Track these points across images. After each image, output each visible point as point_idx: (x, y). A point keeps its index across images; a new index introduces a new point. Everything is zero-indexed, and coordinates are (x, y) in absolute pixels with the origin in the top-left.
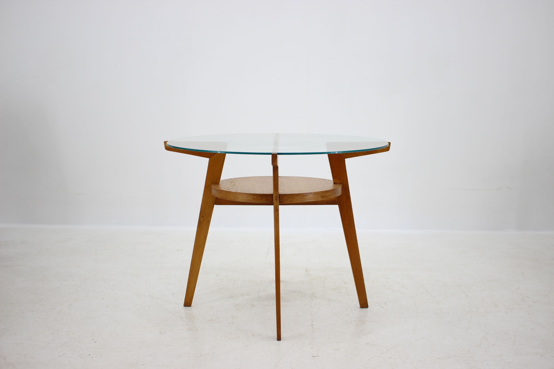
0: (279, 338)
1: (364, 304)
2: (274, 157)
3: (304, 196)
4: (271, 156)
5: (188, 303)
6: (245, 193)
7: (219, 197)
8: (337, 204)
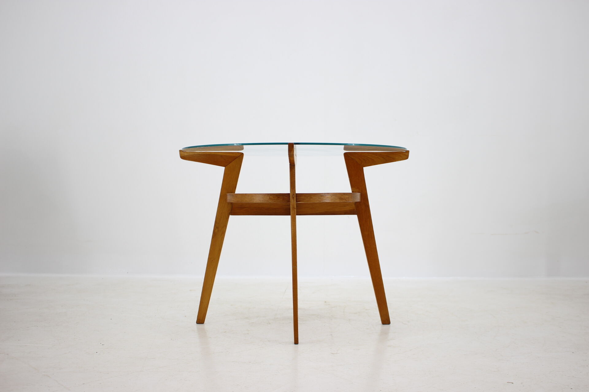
0: (296, 342)
1: (386, 320)
2: (291, 146)
3: (322, 196)
4: (287, 145)
5: (201, 320)
6: (261, 194)
7: (234, 202)
8: (356, 215)
